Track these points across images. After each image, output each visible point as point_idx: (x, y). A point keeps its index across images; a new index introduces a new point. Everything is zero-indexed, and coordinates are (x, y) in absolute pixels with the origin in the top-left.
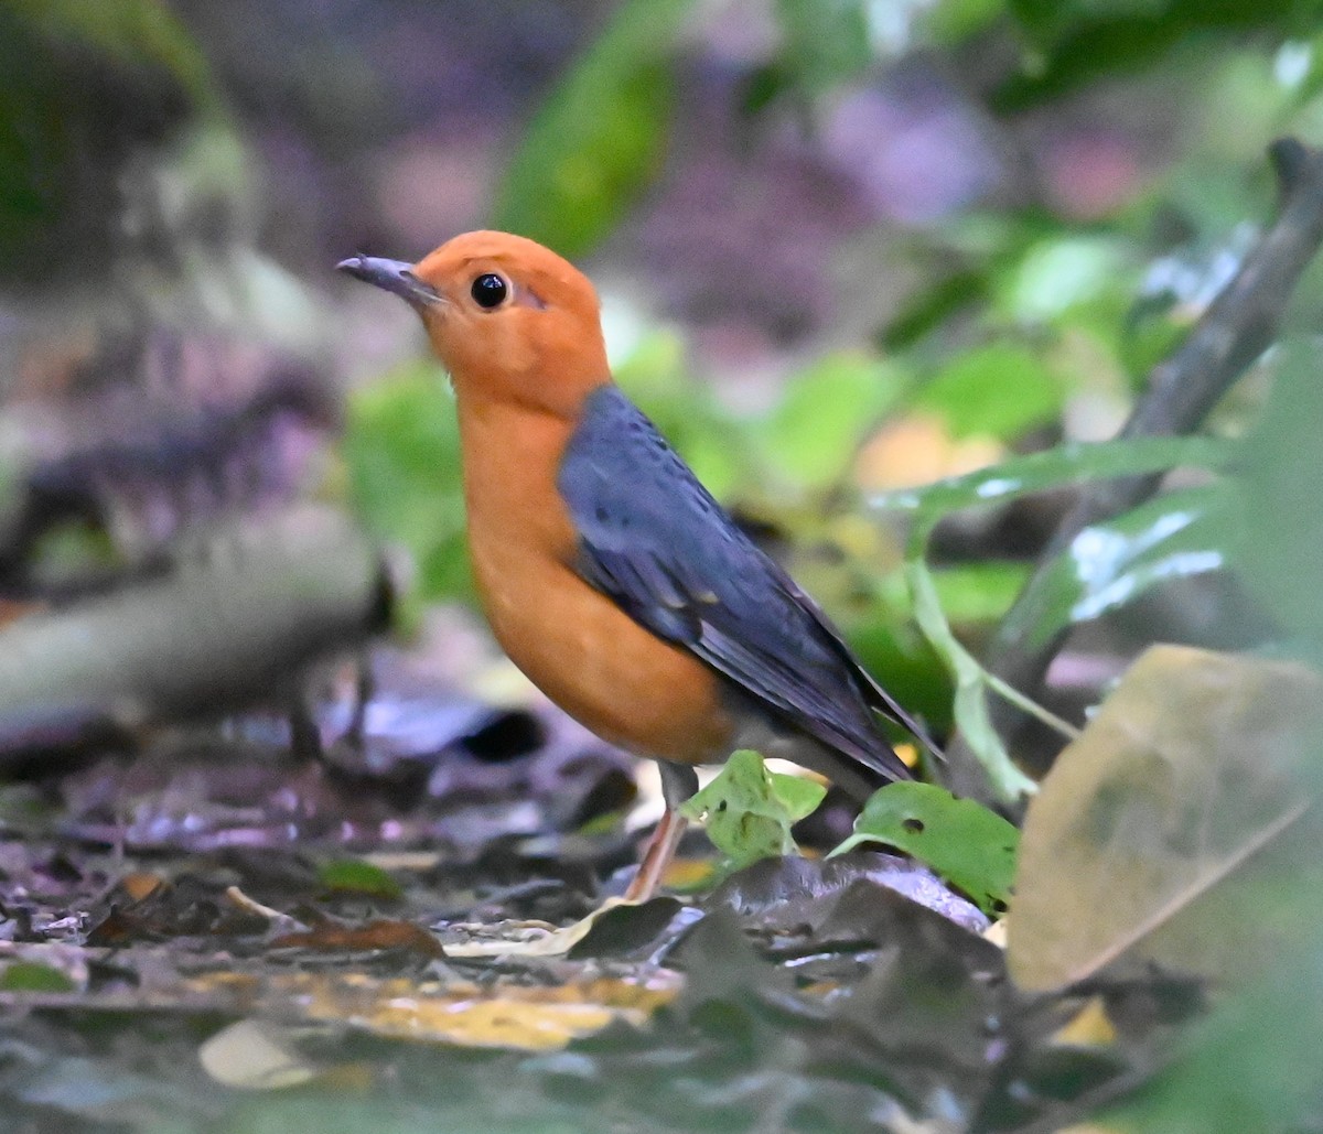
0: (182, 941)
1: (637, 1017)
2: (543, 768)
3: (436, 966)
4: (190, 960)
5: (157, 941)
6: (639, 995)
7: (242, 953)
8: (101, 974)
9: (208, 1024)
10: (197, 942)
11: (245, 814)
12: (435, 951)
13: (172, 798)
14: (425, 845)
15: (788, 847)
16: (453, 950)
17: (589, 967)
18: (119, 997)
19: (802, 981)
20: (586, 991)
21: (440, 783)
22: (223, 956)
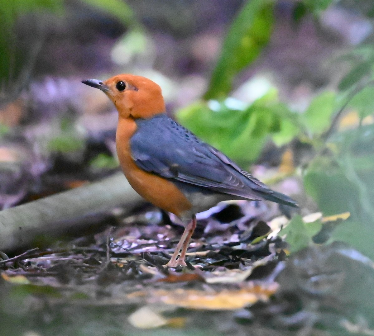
0: (126, 283)
1: (265, 298)
2: (240, 223)
3: (205, 286)
4: (129, 288)
5: (118, 283)
6: (266, 292)
7: (145, 285)
8: (101, 294)
9: (132, 308)
10: (131, 282)
11: (151, 242)
12: (203, 281)
13: (129, 238)
14: (203, 248)
15: (311, 244)
16: (210, 280)
17: (251, 284)
18: (106, 301)
19: (316, 284)
20: (249, 291)
21: (207, 230)
22: (139, 286)
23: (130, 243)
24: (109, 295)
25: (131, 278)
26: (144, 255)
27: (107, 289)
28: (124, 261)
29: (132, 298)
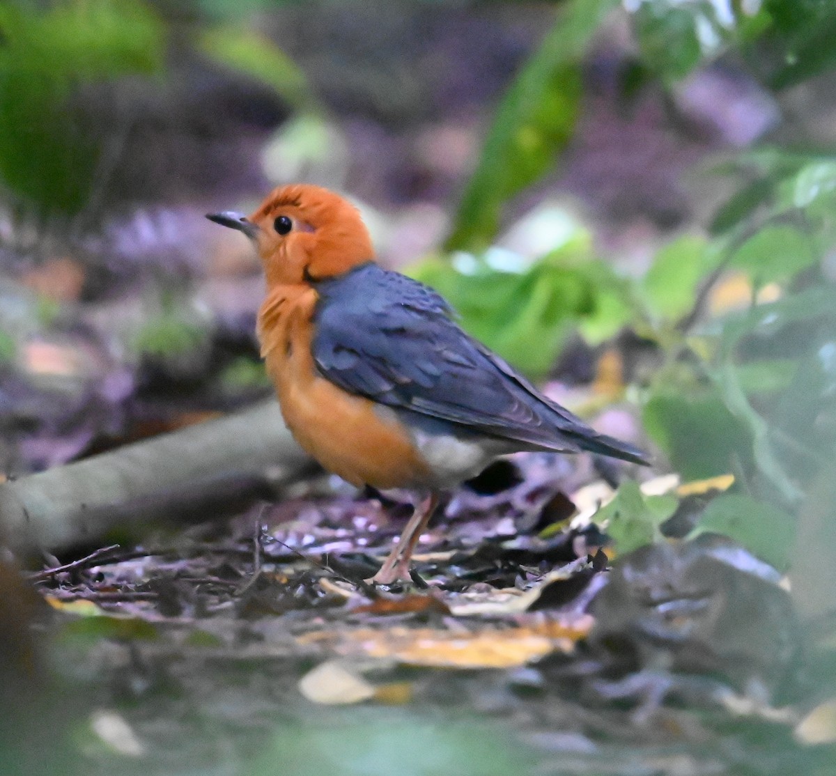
0: (293, 614)
1: (567, 646)
2: (517, 496)
3: (448, 621)
4: (299, 625)
5: (278, 614)
6: (568, 633)
7: (331, 619)
8: (246, 637)
9: (307, 664)
10: (302, 613)
11: (341, 533)
12: (446, 611)
13: (297, 525)
14: (444, 546)
15: (658, 538)
16: (458, 610)
17: (540, 616)
18: (253, 651)
19: (668, 617)
20: (536, 631)
21: (452, 509)
22: (319, 621)
23: (300, 536)
24: (259, 638)
25: (302, 604)
26: (328, 560)
27: (257, 626)
28: (289, 570)
29: (305, 644)
